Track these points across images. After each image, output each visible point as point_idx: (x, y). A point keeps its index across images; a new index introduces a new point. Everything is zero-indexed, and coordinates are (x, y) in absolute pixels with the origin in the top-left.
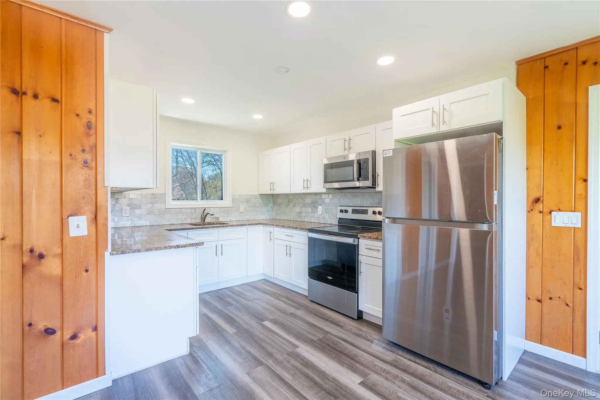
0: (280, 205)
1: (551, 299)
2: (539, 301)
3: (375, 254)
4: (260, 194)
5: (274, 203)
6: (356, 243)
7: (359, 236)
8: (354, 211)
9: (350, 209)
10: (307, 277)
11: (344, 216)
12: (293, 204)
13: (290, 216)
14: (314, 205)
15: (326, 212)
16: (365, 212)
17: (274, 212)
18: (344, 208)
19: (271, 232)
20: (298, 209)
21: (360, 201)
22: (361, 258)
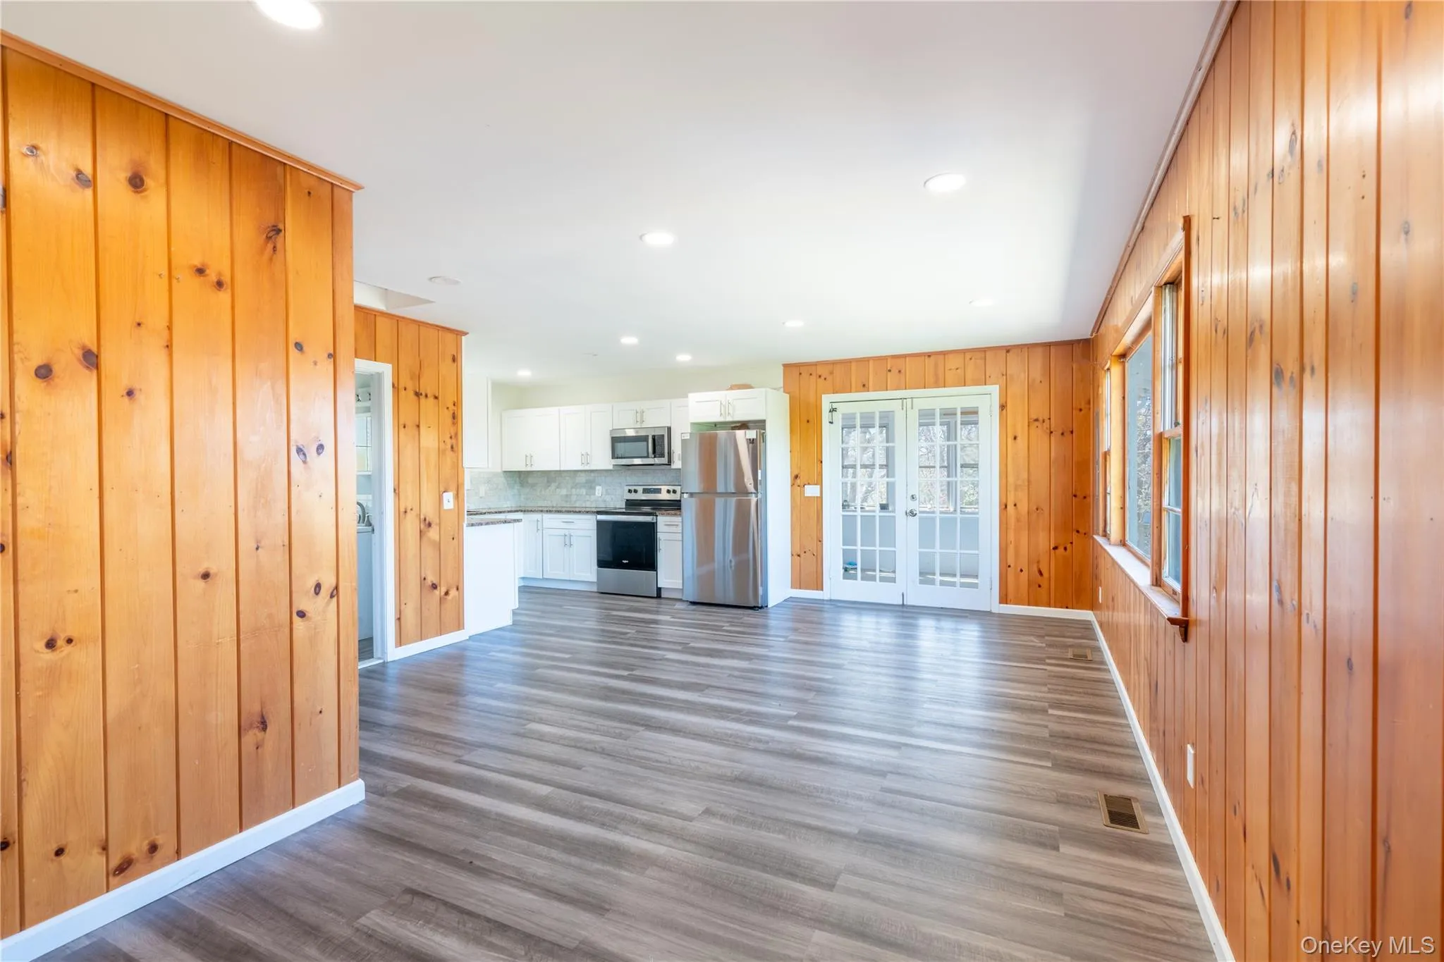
0: (533, 486)
1: (805, 552)
2: (799, 556)
3: (673, 529)
4: (505, 472)
5: (522, 484)
6: (655, 521)
7: (657, 514)
8: (645, 491)
9: (640, 489)
10: (596, 567)
11: (633, 496)
12: (557, 484)
13: (551, 501)
14: (590, 486)
15: (608, 493)
16: (659, 491)
17: (522, 496)
18: (632, 488)
19: (538, 521)
20: (564, 492)
21: (650, 479)
22: (659, 535)
